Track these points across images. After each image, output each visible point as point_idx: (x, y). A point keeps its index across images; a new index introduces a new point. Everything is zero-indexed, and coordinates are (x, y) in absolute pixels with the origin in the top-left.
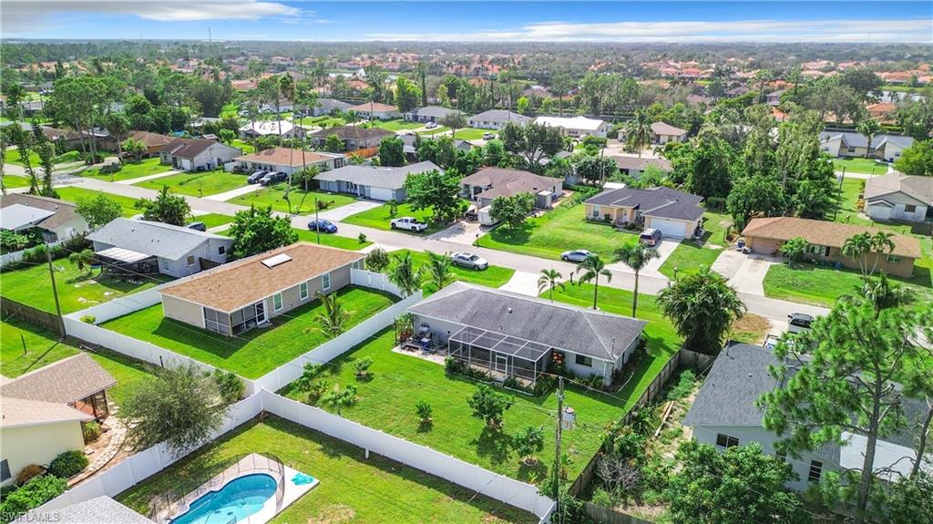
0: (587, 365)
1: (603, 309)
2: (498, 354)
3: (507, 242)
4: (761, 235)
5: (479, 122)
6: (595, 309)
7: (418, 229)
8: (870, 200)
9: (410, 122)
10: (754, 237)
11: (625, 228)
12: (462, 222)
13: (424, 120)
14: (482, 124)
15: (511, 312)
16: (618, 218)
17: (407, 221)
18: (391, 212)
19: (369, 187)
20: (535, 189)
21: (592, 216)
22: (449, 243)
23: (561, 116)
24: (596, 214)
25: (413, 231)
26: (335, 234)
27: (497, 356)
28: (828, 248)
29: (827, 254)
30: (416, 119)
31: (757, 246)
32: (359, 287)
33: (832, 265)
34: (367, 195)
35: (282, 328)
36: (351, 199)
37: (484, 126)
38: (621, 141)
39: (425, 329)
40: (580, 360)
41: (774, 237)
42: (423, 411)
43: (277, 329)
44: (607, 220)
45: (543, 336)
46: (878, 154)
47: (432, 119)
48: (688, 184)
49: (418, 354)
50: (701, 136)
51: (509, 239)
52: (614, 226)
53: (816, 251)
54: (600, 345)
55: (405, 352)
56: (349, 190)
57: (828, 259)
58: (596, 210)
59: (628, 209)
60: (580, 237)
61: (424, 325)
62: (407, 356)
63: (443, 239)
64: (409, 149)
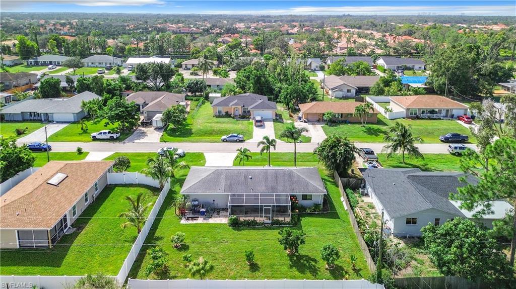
0: (309, 199)
1: (274, 166)
2: (265, 206)
3: (179, 136)
4: (311, 112)
5: (88, 63)
6: (270, 166)
7: (115, 137)
8: (332, 89)
9: (33, 66)
10: (307, 114)
11: (239, 118)
12: (139, 128)
13: (45, 64)
14: (90, 64)
15: (251, 179)
16: (234, 112)
17: (105, 133)
18: (82, 129)
19: (53, 113)
20: (177, 102)
21: (218, 114)
22: (141, 143)
23: (139, 57)
24: (220, 112)
25: (111, 139)
26: (51, 151)
27: (264, 208)
28: (342, 114)
29: (342, 117)
30: (37, 64)
31: (310, 118)
32: (116, 185)
33: (345, 122)
34: (50, 119)
35: (88, 228)
36: (38, 124)
37: (92, 65)
38: (184, 69)
39: (196, 203)
40: (305, 197)
41: (318, 112)
42: (250, 257)
43: (84, 232)
44: (228, 115)
45: (280, 188)
46: (309, 67)
47: (51, 63)
48: (252, 90)
49: (200, 220)
50: (253, 64)
51: (179, 134)
52: (233, 118)
53: (337, 116)
54: (314, 186)
55: (190, 222)
56: (32, 118)
57: (343, 119)
58: (220, 110)
59: (240, 107)
60: (221, 126)
61: (195, 200)
62: (196, 224)
63: (136, 141)
64: (64, 84)
